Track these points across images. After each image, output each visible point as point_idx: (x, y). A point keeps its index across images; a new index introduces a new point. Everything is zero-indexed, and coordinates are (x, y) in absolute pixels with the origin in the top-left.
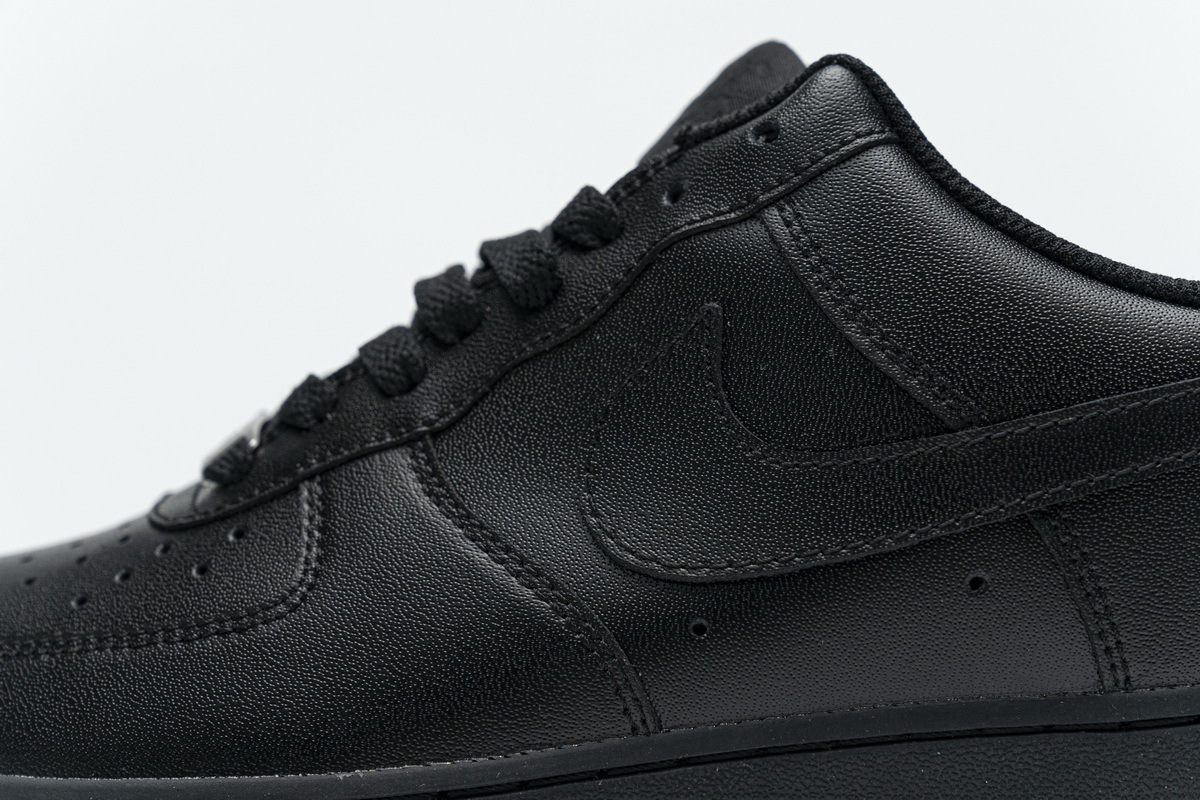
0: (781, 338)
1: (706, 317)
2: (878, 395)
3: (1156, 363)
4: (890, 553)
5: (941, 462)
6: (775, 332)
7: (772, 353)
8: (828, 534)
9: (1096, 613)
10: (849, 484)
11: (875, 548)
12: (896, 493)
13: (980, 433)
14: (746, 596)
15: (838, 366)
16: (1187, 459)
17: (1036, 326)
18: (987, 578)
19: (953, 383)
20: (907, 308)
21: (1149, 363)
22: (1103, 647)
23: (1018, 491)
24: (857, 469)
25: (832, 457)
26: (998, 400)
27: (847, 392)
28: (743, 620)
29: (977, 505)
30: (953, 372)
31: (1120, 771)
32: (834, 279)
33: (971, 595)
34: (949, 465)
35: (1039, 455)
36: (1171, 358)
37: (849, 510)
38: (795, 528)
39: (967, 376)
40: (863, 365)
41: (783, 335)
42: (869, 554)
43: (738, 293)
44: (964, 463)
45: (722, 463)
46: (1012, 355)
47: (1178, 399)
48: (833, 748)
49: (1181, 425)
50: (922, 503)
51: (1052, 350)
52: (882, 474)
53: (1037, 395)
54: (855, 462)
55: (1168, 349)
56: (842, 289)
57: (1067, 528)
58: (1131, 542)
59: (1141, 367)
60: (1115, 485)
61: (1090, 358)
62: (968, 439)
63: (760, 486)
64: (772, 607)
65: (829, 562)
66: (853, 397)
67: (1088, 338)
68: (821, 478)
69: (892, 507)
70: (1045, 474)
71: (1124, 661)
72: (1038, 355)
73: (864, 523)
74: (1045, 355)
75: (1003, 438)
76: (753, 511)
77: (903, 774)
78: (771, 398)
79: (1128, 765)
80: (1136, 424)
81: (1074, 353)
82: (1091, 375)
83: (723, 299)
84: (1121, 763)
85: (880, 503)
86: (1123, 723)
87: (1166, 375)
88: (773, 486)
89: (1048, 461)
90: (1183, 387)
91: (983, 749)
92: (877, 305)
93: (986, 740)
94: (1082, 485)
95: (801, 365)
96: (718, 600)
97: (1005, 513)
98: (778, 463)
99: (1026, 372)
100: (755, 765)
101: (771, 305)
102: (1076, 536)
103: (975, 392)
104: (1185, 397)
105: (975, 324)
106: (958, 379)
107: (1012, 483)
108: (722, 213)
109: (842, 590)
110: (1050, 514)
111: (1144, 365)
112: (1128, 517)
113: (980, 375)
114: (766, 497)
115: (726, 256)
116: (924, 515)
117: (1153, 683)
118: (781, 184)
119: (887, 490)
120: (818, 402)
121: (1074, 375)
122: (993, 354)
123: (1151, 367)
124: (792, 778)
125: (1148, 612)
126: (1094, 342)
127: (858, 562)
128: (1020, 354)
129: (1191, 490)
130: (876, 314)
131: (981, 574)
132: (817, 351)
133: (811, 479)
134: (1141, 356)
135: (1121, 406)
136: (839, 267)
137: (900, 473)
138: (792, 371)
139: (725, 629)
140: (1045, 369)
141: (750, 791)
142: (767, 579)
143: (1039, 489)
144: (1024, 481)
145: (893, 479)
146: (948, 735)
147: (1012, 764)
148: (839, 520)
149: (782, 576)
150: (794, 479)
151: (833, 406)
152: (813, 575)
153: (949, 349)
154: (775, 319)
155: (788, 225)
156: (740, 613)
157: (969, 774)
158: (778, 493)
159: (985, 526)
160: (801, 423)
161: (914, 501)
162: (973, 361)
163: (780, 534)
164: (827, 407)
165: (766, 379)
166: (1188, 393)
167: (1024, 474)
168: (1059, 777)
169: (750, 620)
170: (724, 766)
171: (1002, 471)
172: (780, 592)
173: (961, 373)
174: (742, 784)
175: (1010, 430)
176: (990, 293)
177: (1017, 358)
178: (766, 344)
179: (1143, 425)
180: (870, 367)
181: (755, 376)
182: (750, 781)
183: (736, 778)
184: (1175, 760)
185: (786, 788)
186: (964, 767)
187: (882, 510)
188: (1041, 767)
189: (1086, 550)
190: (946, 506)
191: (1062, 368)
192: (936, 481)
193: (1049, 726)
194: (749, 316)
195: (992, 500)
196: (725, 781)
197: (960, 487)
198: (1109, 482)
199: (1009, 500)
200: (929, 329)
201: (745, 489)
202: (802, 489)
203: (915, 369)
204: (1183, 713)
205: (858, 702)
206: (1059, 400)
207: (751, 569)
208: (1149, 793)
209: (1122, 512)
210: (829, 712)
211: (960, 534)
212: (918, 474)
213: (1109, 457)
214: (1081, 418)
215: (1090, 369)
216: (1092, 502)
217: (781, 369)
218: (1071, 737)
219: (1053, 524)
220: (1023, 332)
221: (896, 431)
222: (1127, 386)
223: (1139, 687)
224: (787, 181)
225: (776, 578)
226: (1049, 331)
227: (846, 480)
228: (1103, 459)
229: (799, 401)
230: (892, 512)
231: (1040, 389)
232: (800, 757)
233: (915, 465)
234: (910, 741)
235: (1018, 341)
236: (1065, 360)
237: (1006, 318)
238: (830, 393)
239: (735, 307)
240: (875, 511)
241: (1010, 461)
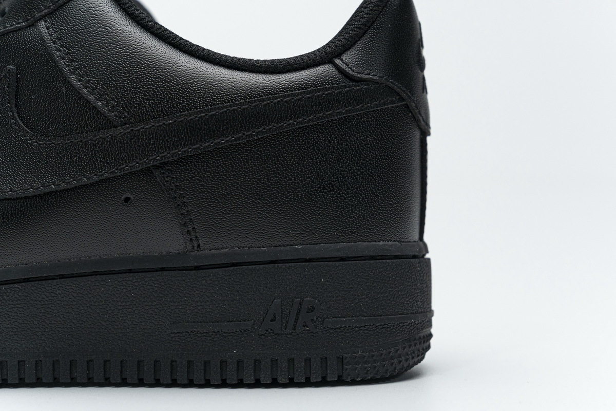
0: (42, 83)
1: (7, 72)
2: (84, 110)
3: (215, 96)
4: (86, 185)
5: (110, 142)
6: (40, 80)
7: (38, 90)
8: (57, 176)
9: (182, 214)
10: (68, 152)
11: (77, 182)
12: (89, 156)
13: (128, 128)
14: (18, 206)
15: (66, 96)
16: (226, 141)
17: (159, 77)
18: (131, 197)
19: (118, 104)
20: (98, 69)
21: (211, 96)
22: (186, 231)
23: (145, 156)
24: (71, 145)
25: (60, 139)
26: (138, 113)
27: (70, 108)
28: (16, 217)
29: (126, 162)
30: (118, 99)
31: (194, 289)
32: (66, 55)
33: (124, 205)
34: (113, 143)
35: (155, 139)
36: (222, 94)
37: (67, 164)
38: (41, 173)
39: (124, 101)
40: (77, 96)
41: (42, 81)
42: (76, 185)
43: (24, 61)
44: (120, 142)
45: (11, 142)
46: (146, 91)
47: (222, 113)
48: (60, 278)
49: (224, 125)
50: (101, 161)
51: (165, 89)
52: (83, 148)
53: (157, 111)
54: (71, 142)
55: (221, 89)
56: (69, 59)
57: (169, 174)
58: (200, 181)
59: (208, 97)
60: (191, 153)
61: (183, 93)
62: (122, 131)
63: (28, 153)
64: (30, 211)
65: (57, 189)
66: (72, 111)
67: (183, 84)
68: (55, 149)
69: (87, 163)
70: (158, 148)
71: (196, 237)
72: (158, 92)
73: (74, 171)
74: (162, 91)
75: (139, 130)
76: (23, 165)
77: (93, 291)
78: (36, 111)
79: (197, 286)
80: (202, 124)
81: (176, 91)
82: (183, 101)
83: (17, 64)
84: (194, 285)
85: (81, 161)
86: (197, 267)
87: (219, 101)
88: (33, 153)
89: (160, 142)
90: (225, 107)
91: (131, 279)
92: (85, 67)
93: (132, 274)
94: (175, 153)
95: (50, 96)
96: (5, 207)
97: (139, 166)
98: (37, 142)
99: (152, 100)
100: (22, 286)
101: (38, 67)
102: (173, 177)
103: (128, 108)
104: (226, 112)
105: (129, 76)
106: (120, 103)
107: (142, 152)
108: (19, 23)
109: (63, 203)
110: (161, 167)
111: (209, 97)
112: (199, 169)
113: (131, 100)
114: (30, 158)
115: (19, 43)
116: (101, 167)
117: (211, 247)
118: (46, 9)
119: (85, 155)
120: (57, 114)
121: (175, 101)
122: (137, 91)
123: (212, 98)
124: (40, 293)
125: (208, 214)
126: (186, 86)
127: (71, 189)
128: (150, 91)
129: (229, 156)
130: (84, 71)
131: (129, 195)
132: (57, 89)
133: (51, 150)
134: (208, 92)
135: (195, 116)
136: (68, 49)
137: (91, 147)
138: (46, 99)
139: (8, 221)
140: (161, 98)
141: (20, 299)
142: (28, 198)
143: (155, 155)
144: (148, 151)
145: (88, 150)
146: (114, 272)
147: (144, 286)
148: (62, 169)
149: (36, 196)
150: (43, 150)
151: (64, 116)
152: (50, 196)
153: (117, 88)
154: (40, 74)
155: (48, 28)
156: (15, 214)
157: (124, 291)
158: (35, 157)
159: (131, 173)
160: (49, 123)
161: (97, 160)
162: (128, 94)
163: (35, 176)
164: (61, 116)
165: (34, 103)
166: (228, 110)
167: (148, 147)
168: (166, 292)
169: (20, 217)
170: (7, 286)
171: (138, 146)
172: (34, 204)
173: (122, 99)
174: (16, 295)
175: (142, 127)
176: (138, 62)
177: (148, 93)
178: (35, 86)
179: (205, 125)
180: (80, 96)
181: (30, 101)
182: (20, 294)
183: (13, 292)
184: (220, 284)
185: (37, 297)
186: (122, 288)
187: (82, 165)
188: (158, 287)
189: (178, 184)
190: (112, 163)
191: (169, 98)
192: (108, 151)
193: (163, 268)
194: (28, 72)
195: (133, 160)
196: (8, 294)
197: (118, 153)
198: (188, 152)
199: (140, 160)
200: (108, 78)
201: (21, 154)
202: (46, 155)
203: (100, 98)
204: (223, 262)
205: (72, 257)
206: (167, 113)
207: (20, 192)
208: (208, 299)
209: (196, 166)
210: (59, 261)
211: (119, 176)
212: (99, 147)
213: (189, 140)
214: (176, 121)
215: (183, 99)
216: (181, 161)
217: (41, 97)
218: (172, 273)
219: (162, 171)
220: (152, 80)
221: (91, 127)
222: (200, 106)
223: (204, 249)
224: (49, 7)
225: (33, 197)
226: (165, 80)
227: (66, 150)
228: (186, 141)
229: (49, 113)
230: (87, 165)
231: (158, 108)
232: (44, 282)
233: (98, 143)
234: (96, 275)
235: (149, 85)
236: (171, 94)
237: (145, 74)
238: (63, 109)
239: (22, 68)
240: (78, 165)
241: (142, 141)
